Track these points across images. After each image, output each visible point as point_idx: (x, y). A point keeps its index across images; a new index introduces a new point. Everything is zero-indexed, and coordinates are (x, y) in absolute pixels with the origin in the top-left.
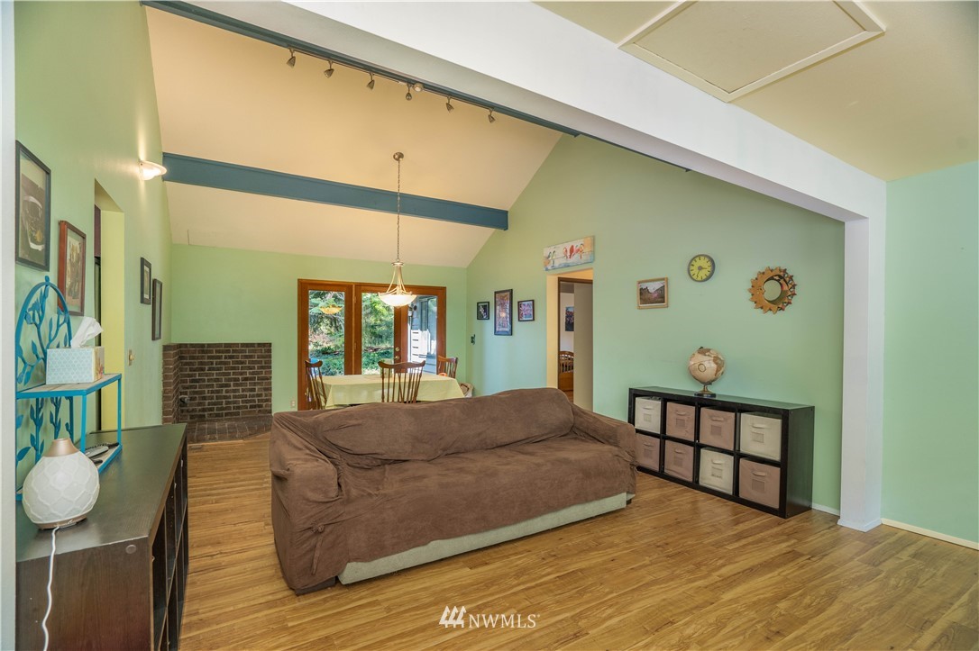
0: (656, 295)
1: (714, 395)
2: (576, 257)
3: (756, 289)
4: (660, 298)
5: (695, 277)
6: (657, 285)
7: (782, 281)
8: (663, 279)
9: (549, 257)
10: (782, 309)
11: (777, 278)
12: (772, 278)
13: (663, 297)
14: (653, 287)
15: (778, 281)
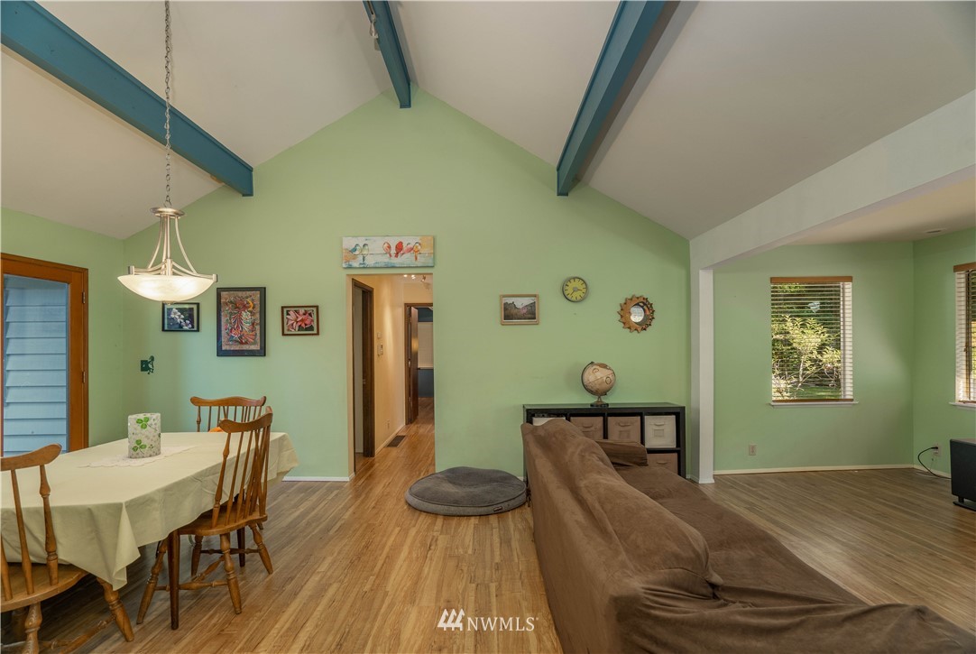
0: (525, 311)
1: (608, 405)
2: (406, 259)
3: (624, 313)
4: (531, 314)
5: (569, 297)
6: (527, 301)
7: (645, 307)
8: (535, 296)
9: (355, 250)
10: (645, 329)
11: (642, 304)
12: (638, 304)
13: (534, 314)
14: (521, 303)
15: (642, 307)
